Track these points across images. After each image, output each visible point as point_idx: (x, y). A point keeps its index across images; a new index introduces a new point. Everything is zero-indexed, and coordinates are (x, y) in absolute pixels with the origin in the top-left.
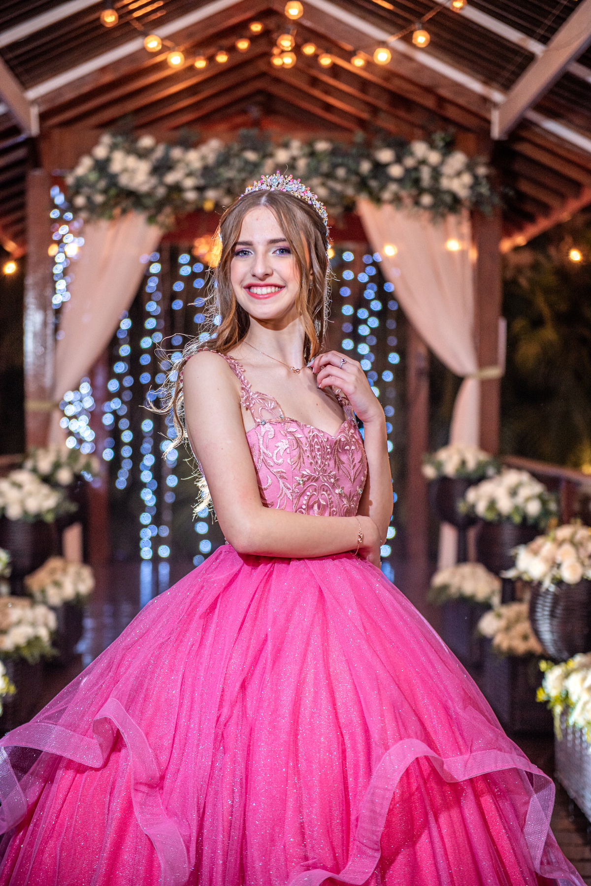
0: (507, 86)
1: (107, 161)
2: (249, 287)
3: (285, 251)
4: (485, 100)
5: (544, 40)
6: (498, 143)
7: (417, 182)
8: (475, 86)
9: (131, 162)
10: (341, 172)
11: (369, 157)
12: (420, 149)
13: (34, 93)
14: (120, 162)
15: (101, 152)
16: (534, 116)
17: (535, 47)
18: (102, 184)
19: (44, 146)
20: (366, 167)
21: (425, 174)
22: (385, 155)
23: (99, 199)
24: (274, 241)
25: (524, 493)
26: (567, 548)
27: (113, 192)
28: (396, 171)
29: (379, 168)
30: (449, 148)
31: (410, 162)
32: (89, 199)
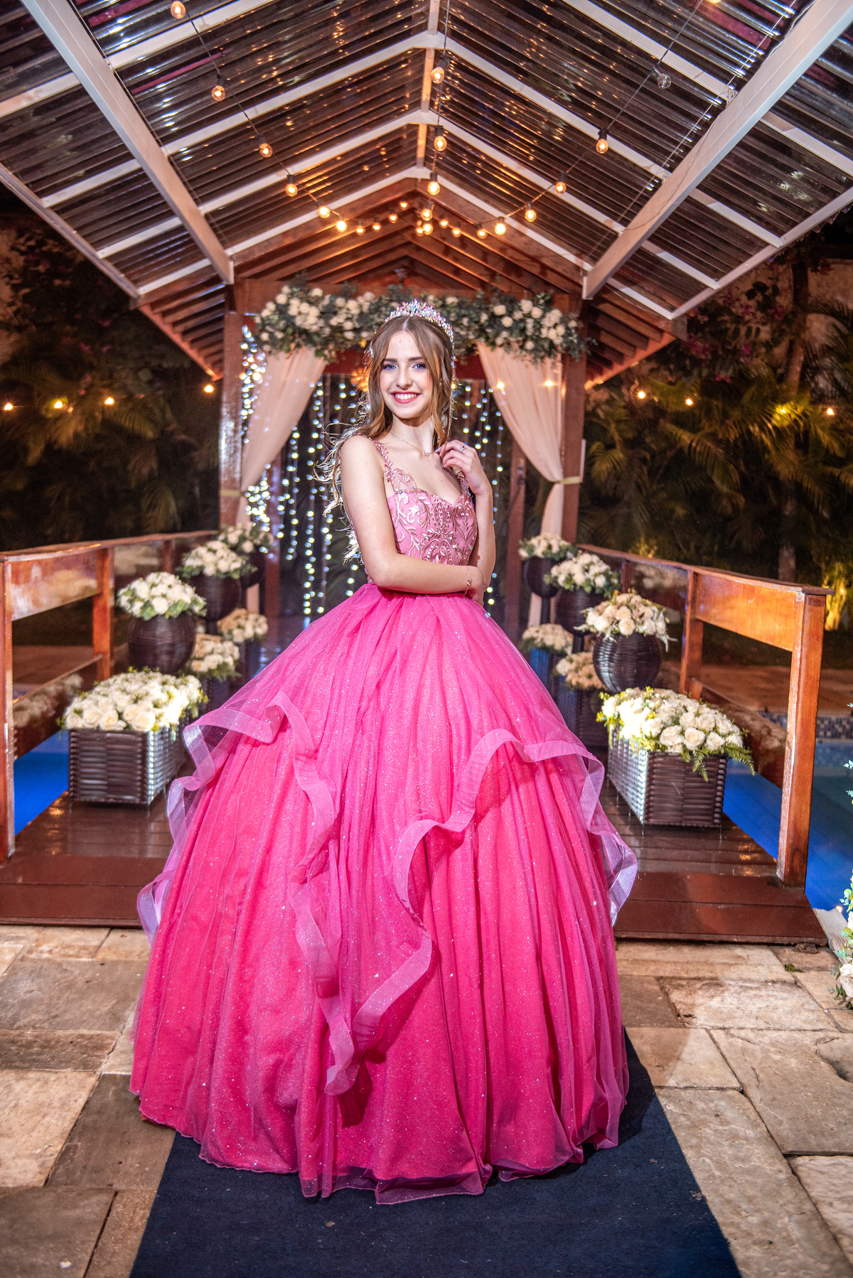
0: (594, 259)
1: (287, 305)
2: (394, 394)
4: (578, 268)
5: (625, 222)
6: (585, 302)
7: (523, 330)
8: (572, 258)
9: (305, 307)
10: (465, 321)
11: (487, 310)
12: (526, 305)
13: (230, 252)
14: (296, 307)
15: (281, 299)
16: (614, 283)
17: (618, 227)
18: (282, 324)
19: (238, 293)
20: (484, 317)
21: (530, 324)
22: (500, 309)
23: (279, 335)
24: (413, 359)
25: (594, 570)
26: (624, 609)
27: (290, 330)
28: (507, 322)
29: (494, 318)
30: (549, 305)
31: (518, 315)
32: (271, 335)
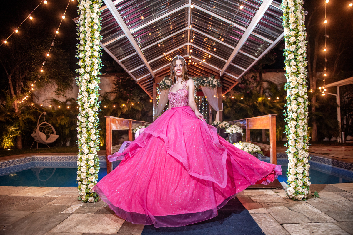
0: (222, 69)
1: (165, 81)
2: (177, 71)
3: (182, 66)
4: (219, 71)
5: (227, 60)
6: (221, 77)
7: (209, 83)
8: (218, 69)
9: (168, 81)
10: (198, 82)
11: (202, 79)
12: (210, 78)
13: (154, 72)
14: (166, 81)
15: (163, 80)
16: (225, 73)
17: (226, 61)
18: (164, 85)
19: (155, 80)
20: (202, 81)
21: (211, 82)
22: (205, 79)
23: (163, 87)
25: (227, 124)
26: (234, 128)
27: (165, 86)
28: (206, 81)
29: (204, 81)
30: (214, 78)
31: (208, 80)
32: (162, 87)
